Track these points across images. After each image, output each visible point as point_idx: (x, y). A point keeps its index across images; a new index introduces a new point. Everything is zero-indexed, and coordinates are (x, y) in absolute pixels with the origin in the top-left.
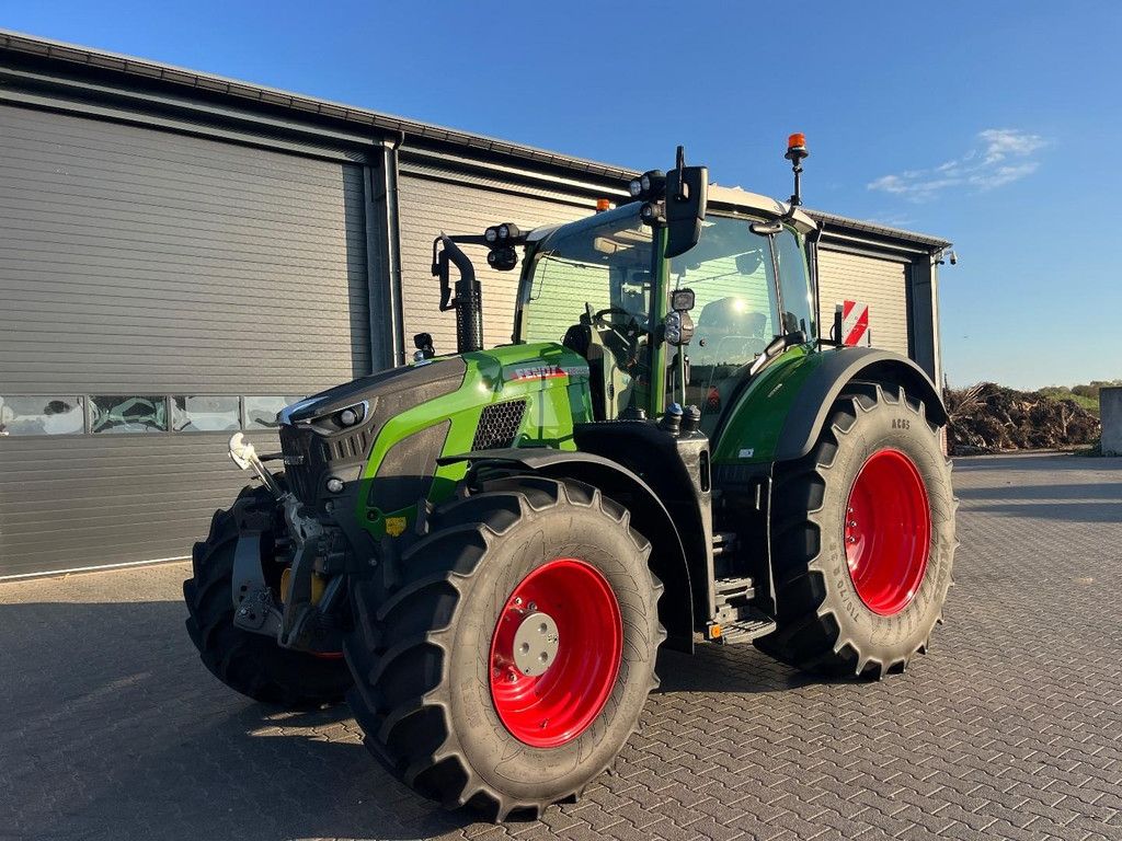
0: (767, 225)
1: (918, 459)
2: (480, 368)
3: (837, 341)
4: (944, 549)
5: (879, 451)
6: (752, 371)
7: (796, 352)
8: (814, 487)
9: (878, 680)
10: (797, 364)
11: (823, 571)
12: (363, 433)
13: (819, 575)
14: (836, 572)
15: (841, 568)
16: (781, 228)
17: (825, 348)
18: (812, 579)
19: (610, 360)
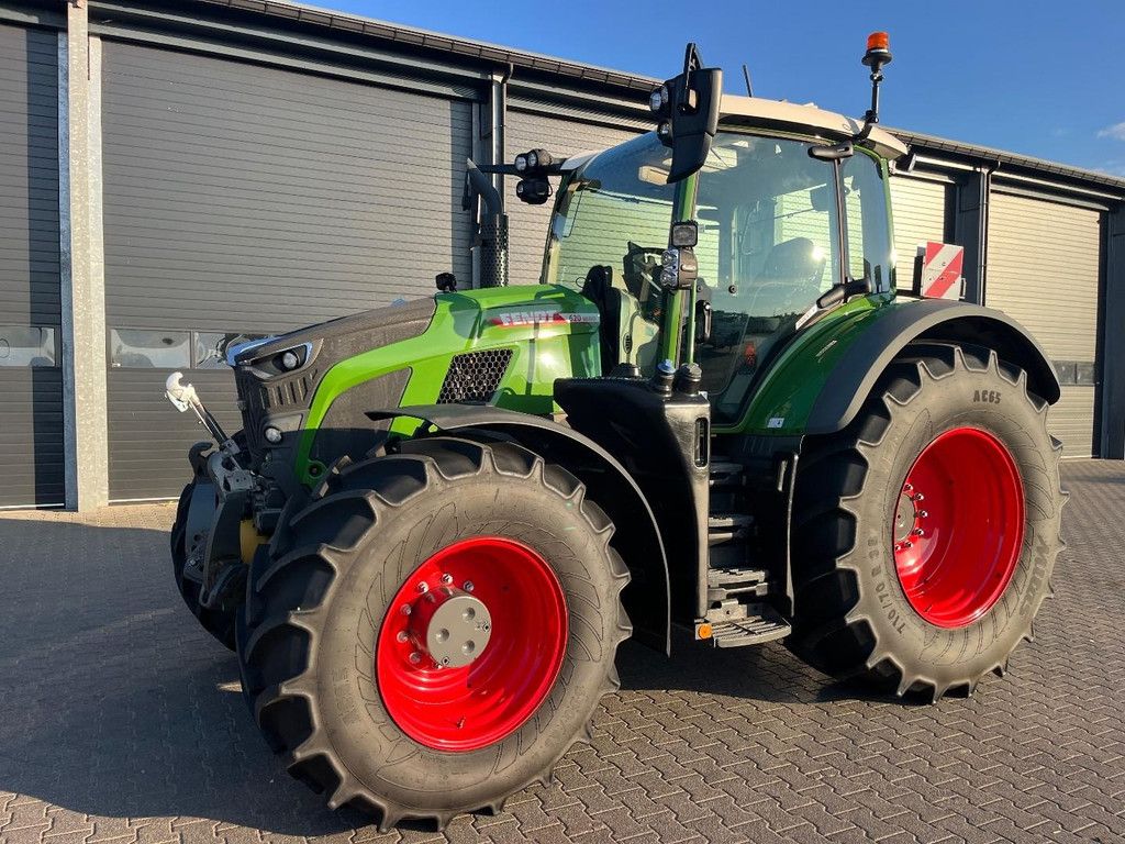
0: (833, 148)
1: (1010, 440)
2: (452, 309)
3: (915, 292)
4: (1041, 554)
5: (953, 428)
6: (798, 325)
7: (860, 304)
8: (854, 468)
9: (930, 703)
10: (860, 318)
11: (858, 570)
12: (304, 379)
13: (851, 575)
14: (875, 572)
15: (883, 568)
16: (851, 151)
17: (900, 300)
18: (842, 578)
19: (629, 307)
